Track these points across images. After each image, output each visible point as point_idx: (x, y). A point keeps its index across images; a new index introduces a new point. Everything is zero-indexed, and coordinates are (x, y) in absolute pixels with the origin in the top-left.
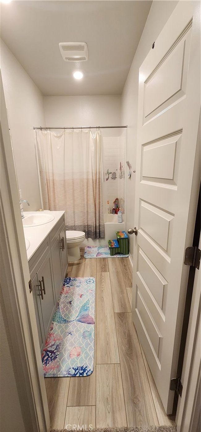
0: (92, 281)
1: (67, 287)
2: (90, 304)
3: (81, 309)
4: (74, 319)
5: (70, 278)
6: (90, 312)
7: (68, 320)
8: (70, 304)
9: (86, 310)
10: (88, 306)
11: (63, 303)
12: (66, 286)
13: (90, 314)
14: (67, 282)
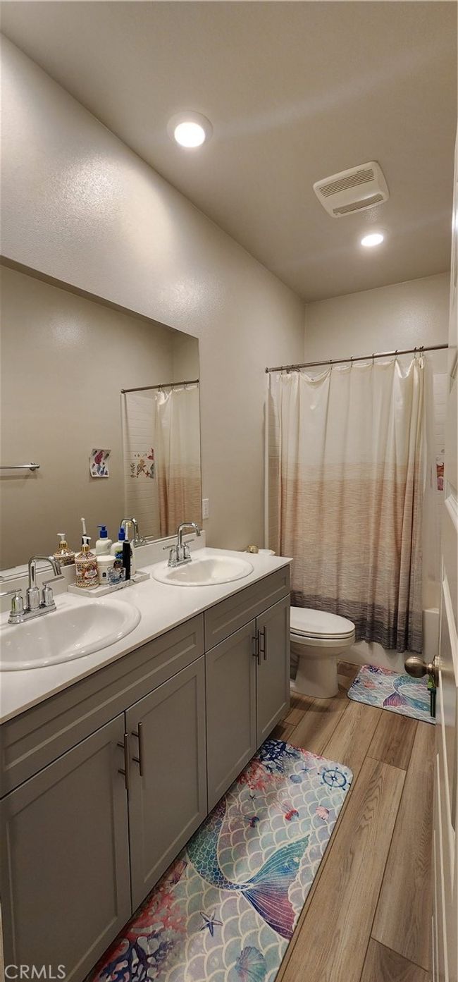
0: (341, 781)
1: (267, 767)
2: (304, 857)
3: (273, 859)
4: (241, 884)
5: (285, 744)
6: (294, 887)
7: (225, 876)
8: (253, 826)
9: (286, 871)
10: (296, 860)
11: (237, 812)
12: (265, 763)
13: (290, 893)
14: (273, 754)
